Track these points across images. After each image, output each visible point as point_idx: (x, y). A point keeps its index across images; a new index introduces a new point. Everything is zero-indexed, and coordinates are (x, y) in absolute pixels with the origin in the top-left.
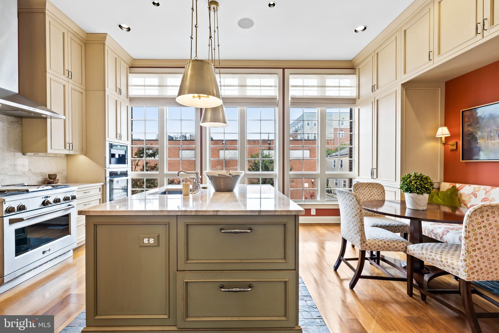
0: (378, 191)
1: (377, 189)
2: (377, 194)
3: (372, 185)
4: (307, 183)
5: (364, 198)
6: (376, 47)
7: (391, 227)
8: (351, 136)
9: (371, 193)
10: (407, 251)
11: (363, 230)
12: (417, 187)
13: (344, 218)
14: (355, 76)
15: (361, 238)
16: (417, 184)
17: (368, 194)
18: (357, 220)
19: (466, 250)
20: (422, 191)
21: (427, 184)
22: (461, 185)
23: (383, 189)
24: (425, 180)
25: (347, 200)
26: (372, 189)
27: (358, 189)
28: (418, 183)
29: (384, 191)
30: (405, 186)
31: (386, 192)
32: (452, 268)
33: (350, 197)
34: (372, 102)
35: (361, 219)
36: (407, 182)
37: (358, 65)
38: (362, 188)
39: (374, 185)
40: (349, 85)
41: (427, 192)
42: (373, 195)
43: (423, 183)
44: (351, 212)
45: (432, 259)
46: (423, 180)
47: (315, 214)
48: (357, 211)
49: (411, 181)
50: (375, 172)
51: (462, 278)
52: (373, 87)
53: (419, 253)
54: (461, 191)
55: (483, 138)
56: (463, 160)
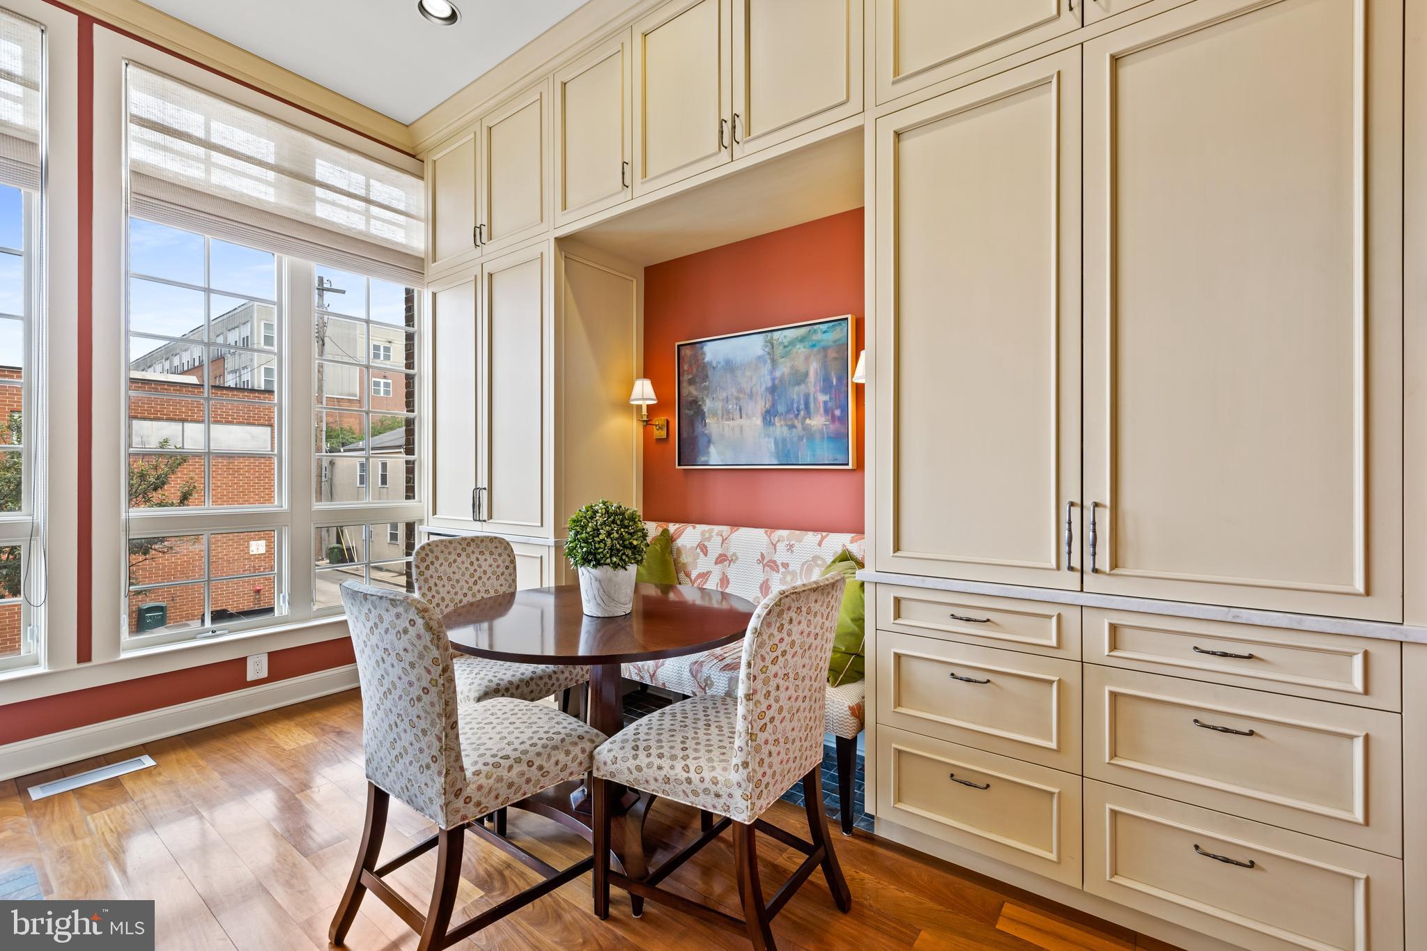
0: (496, 564)
1: (494, 556)
2: (494, 573)
3: (478, 546)
4: (260, 539)
5: (453, 591)
6: (486, 105)
7: (539, 682)
8: (410, 380)
9: (475, 570)
10: (595, 768)
11: (452, 745)
12: (612, 546)
13: (375, 707)
14: (421, 183)
15: (445, 782)
16: (612, 536)
17: (467, 576)
18: (429, 708)
19: (748, 733)
20: (624, 557)
21: (635, 537)
22: (677, 526)
23: (509, 556)
24: (631, 523)
25: (387, 631)
26: (480, 557)
27: (432, 563)
28: (615, 535)
29: (513, 562)
30: (582, 545)
31: (518, 561)
32: (714, 796)
33: (398, 616)
34: (476, 276)
35: (447, 704)
36: (586, 533)
37: (430, 150)
38: (446, 560)
39: (484, 544)
40: (402, 207)
41: (635, 558)
42: (480, 578)
43: (627, 532)
44: (405, 679)
45: (663, 779)
46: (626, 522)
47: (264, 674)
48: (429, 672)
49: (598, 530)
50: (482, 502)
51: (738, 820)
52: (478, 230)
53: (629, 769)
54: (680, 542)
55: (715, 414)
56: (679, 465)
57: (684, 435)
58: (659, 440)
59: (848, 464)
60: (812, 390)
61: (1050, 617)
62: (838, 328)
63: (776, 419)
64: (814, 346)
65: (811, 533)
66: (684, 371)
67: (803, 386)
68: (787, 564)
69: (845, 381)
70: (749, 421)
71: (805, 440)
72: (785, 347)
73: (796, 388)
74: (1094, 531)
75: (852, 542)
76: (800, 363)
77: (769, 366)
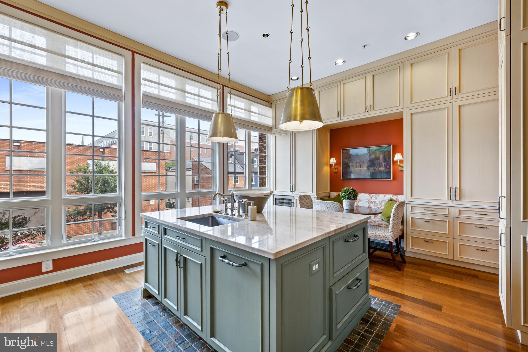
14: (271, 109)
37: (274, 101)
55: (353, 166)
56: (342, 178)
57: (344, 171)
58: (335, 172)
59: (391, 179)
60: (381, 161)
61: (446, 209)
62: (388, 148)
63: (371, 168)
64: (381, 151)
65: (381, 195)
66: (343, 156)
67: (378, 161)
68: (375, 202)
69: (390, 160)
70: (363, 168)
71: (379, 173)
72: (373, 151)
73: (377, 161)
74: (456, 193)
75: (393, 196)
76: (378, 156)
77: (369, 155)
